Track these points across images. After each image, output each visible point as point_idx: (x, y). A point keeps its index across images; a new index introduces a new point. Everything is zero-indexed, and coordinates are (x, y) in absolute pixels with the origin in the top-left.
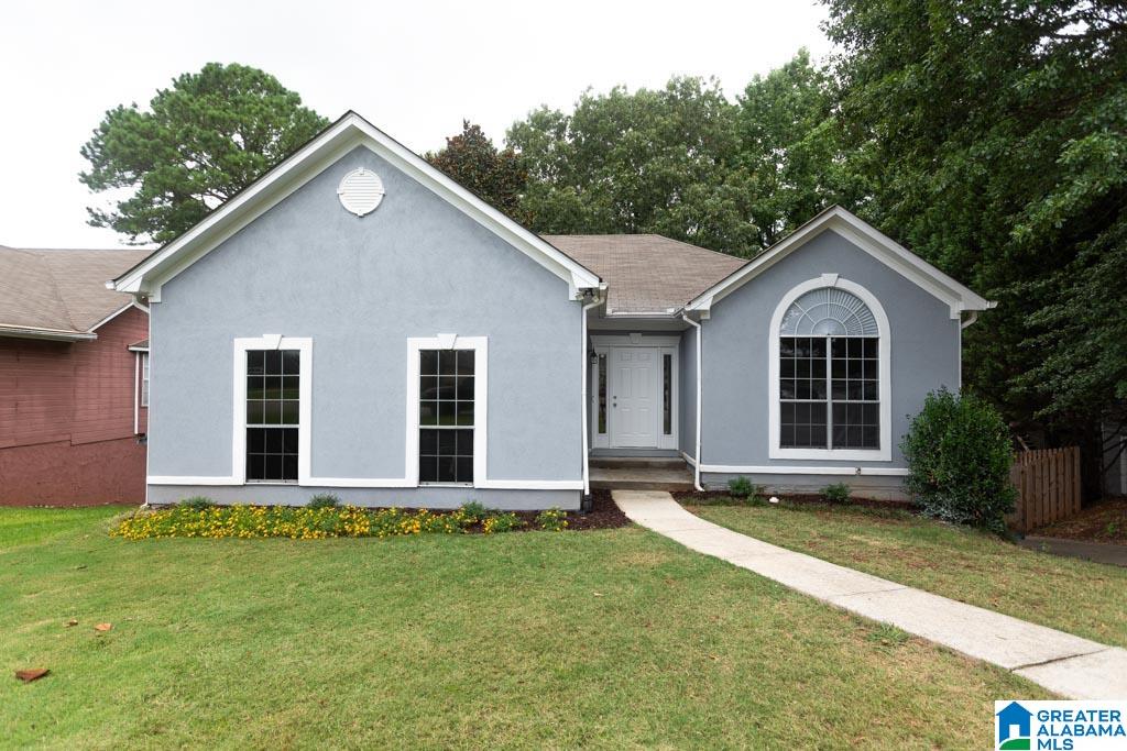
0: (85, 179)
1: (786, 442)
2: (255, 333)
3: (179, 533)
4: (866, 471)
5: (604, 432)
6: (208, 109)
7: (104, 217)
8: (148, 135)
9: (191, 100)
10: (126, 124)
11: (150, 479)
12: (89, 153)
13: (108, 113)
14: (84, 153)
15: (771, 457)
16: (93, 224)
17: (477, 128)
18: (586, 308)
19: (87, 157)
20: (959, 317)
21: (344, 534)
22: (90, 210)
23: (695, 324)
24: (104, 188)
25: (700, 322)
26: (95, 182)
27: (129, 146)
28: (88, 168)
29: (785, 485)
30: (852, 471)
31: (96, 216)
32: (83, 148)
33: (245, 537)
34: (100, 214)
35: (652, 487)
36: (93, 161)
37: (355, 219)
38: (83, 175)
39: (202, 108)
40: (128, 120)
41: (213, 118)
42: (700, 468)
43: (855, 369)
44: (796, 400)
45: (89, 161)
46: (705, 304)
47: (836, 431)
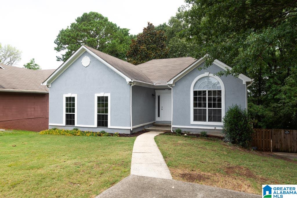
0: (56, 49)
1: (195, 119)
2: (67, 93)
3: (49, 134)
4: (217, 128)
5: (159, 117)
6: (83, 27)
7: (60, 58)
8: (69, 36)
9: (79, 25)
10: (63, 34)
11: (49, 124)
12: (56, 42)
13: (60, 31)
14: (55, 42)
15: (191, 124)
16: (58, 60)
17: (151, 24)
18: (131, 86)
19: (56, 43)
20: (245, 84)
21: (75, 135)
22: (57, 57)
23: (171, 88)
24: (60, 51)
25: (172, 87)
26: (58, 49)
27: (64, 40)
28: (56, 46)
29: (195, 132)
30: (213, 128)
31: (58, 58)
32: (55, 41)
33: (58, 135)
34: (59, 58)
35: (161, 131)
36: (57, 44)
37: (85, 68)
38: (55, 48)
39: (81, 27)
40: (64, 33)
41: (84, 29)
42: (172, 126)
43: (214, 99)
44: (198, 108)
45: (56, 44)
46: (171, 82)
47: (209, 117)
